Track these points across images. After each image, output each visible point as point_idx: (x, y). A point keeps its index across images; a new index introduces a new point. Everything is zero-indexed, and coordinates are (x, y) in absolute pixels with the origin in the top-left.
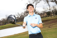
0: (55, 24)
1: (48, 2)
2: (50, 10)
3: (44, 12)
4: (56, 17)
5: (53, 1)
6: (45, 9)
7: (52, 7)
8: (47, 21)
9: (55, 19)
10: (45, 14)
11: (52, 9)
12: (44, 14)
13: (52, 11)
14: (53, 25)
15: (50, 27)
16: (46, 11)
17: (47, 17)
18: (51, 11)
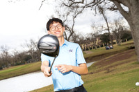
0: (122, 63)
1: (101, 10)
2: (108, 30)
3: (96, 36)
4: (124, 47)
5: (114, 9)
6: (96, 28)
7: (113, 22)
8: (102, 55)
9: (121, 51)
10: (98, 41)
11: (113, 27)
12: (93, 40)
13: (114, 32)
14: (117, 65)
15: (109, 72)
16: (99, 33)
17: (102, 46)
18: (110, 31)
